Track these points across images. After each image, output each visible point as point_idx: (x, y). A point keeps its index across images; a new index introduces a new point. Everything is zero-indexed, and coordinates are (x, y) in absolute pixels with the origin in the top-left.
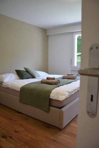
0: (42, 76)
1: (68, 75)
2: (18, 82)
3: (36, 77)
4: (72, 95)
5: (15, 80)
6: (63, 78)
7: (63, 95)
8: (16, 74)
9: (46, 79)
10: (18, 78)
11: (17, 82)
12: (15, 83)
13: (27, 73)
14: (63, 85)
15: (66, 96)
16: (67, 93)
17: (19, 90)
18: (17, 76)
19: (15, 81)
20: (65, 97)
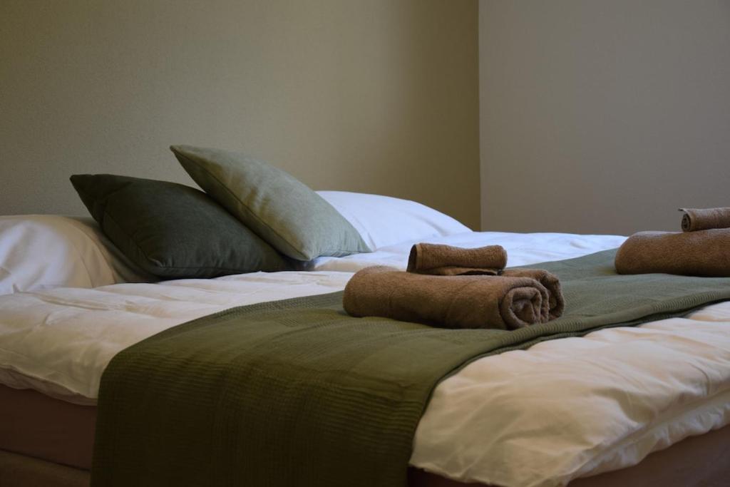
0: (384, 250)
1: (690, 225)
2: (95, 307)
3: (311, 256)
4: (691, 441)
5: (63, 293)
6: (628, 263)
7: (560, 428)
8: (85, 222)
9: (403, 264)
10: (107, 271)
11: (76, 303)
12: (57, 313)
13: (210, 212)
14: (582, 331)
15: (596, 441)
16: (613, 409)
17: (91, 391)
18: (90, 246)
19: (55, 301)
20: (578, 449)
